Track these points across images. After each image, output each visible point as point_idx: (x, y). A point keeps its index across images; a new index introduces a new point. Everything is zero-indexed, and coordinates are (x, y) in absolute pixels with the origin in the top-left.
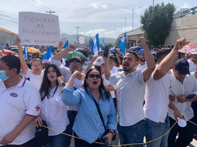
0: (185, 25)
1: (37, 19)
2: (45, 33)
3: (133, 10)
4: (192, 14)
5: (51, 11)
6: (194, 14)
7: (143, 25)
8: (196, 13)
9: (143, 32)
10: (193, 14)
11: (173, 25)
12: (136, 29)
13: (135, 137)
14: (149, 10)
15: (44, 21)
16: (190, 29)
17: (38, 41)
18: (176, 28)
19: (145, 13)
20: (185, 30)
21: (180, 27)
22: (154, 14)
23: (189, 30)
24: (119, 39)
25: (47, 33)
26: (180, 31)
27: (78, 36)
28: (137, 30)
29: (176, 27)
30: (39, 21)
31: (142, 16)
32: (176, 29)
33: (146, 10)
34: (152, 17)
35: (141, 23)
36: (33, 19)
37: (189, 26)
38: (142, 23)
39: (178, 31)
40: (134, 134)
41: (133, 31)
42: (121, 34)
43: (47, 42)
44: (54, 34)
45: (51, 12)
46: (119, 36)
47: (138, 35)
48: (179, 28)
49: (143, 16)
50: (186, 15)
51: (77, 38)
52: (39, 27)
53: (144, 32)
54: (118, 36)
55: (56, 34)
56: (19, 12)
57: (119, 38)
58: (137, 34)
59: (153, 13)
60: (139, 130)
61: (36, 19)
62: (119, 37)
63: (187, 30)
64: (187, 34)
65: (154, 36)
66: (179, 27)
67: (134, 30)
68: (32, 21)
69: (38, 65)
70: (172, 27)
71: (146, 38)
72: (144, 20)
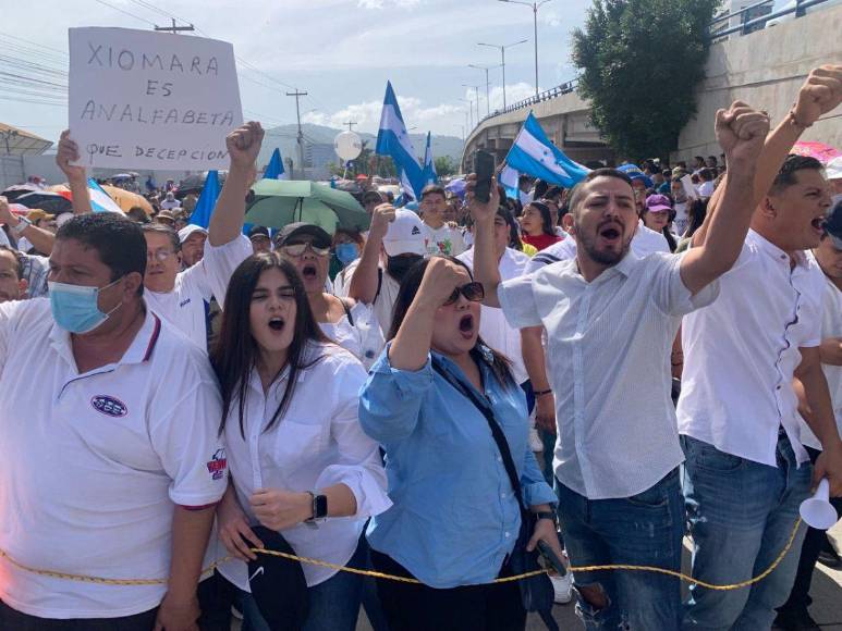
0: (764, 66)
1: (144, 57)
2: (180, 117)
3: (535, 11)
4: (794, 14)
5: (177, 25)
6: (804, 14)
7: (583, 70)
8: (812, 12)
9: (585, 104)
10: (798, 16)
11: (712, 69)
12: (552, 92)
13: (649, 538)
14: (609, 7)
15: (172, 65)
16: (789, 83)
17: (150, 151)
18: (727, 79)
19: (593, 18)
20: (764, 87)
21: (743, 73)
22: (631, 21)
23: (783, 84)
24: (476, 138)
25: (186, 116)
26: (742, 90)
27: (300, 132)
28: (556, 95)
29: (725, 75)
30: (151, 65)
31: (578, 34)
32: (725, 85)
33: (594, 7)
34: (624, 36)
35: (578, 62)
36: (126, 60)
37: (781, 66)
38: (580, 64)
39: (736, 90)
40: (647, 526)
41: (539, 101)
42: (486, 115)
43: (189, 154)
44: (219, 120)
45: (175, 29)
46: (479, 124)
47: (560, 115)
48: (742, 80)
49: (585, 33)
50: (768, 23)
51: (296, 140)
52: (151, 91)
53: (589, 101)
54: (475, 126)
55: (228, 121)
56: (70, 30)
57: (476, 133)
58: (558, 112)
59: (624, 18)
60: (665, 506)
61: (138, 58)
62: (480, 129)
63: (773, 86)
64: (776, 102)
65: (633, 119)
66: (738, 73)
67: (541, 96)
68: (122, 67)
69: (160, 249)
70: (708, 75)
71: (600, 126)
72: (588, 52)
